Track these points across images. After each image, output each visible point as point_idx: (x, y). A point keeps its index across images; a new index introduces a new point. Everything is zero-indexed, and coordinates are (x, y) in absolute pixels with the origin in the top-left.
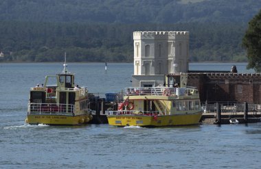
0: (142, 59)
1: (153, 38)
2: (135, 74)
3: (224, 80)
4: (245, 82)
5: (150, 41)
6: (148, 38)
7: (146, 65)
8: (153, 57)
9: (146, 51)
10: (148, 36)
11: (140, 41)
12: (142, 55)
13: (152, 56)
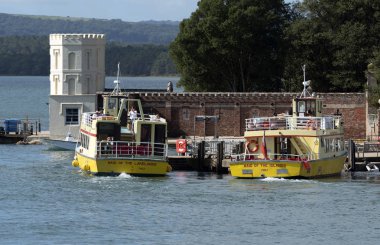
0: (64, 72)
1: (80, 43)
2: (53, 93)
3: (164, 103)
4: (194, 105)
5: (76, 47)
6: (73, 43)
7: (69, 81)
8: (80, 70)
9: (69, 61)
10: (74, 40)
11: (61, 48)
12: (64, 67)
13: (78, 68)
